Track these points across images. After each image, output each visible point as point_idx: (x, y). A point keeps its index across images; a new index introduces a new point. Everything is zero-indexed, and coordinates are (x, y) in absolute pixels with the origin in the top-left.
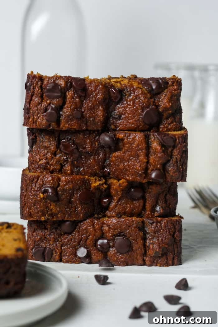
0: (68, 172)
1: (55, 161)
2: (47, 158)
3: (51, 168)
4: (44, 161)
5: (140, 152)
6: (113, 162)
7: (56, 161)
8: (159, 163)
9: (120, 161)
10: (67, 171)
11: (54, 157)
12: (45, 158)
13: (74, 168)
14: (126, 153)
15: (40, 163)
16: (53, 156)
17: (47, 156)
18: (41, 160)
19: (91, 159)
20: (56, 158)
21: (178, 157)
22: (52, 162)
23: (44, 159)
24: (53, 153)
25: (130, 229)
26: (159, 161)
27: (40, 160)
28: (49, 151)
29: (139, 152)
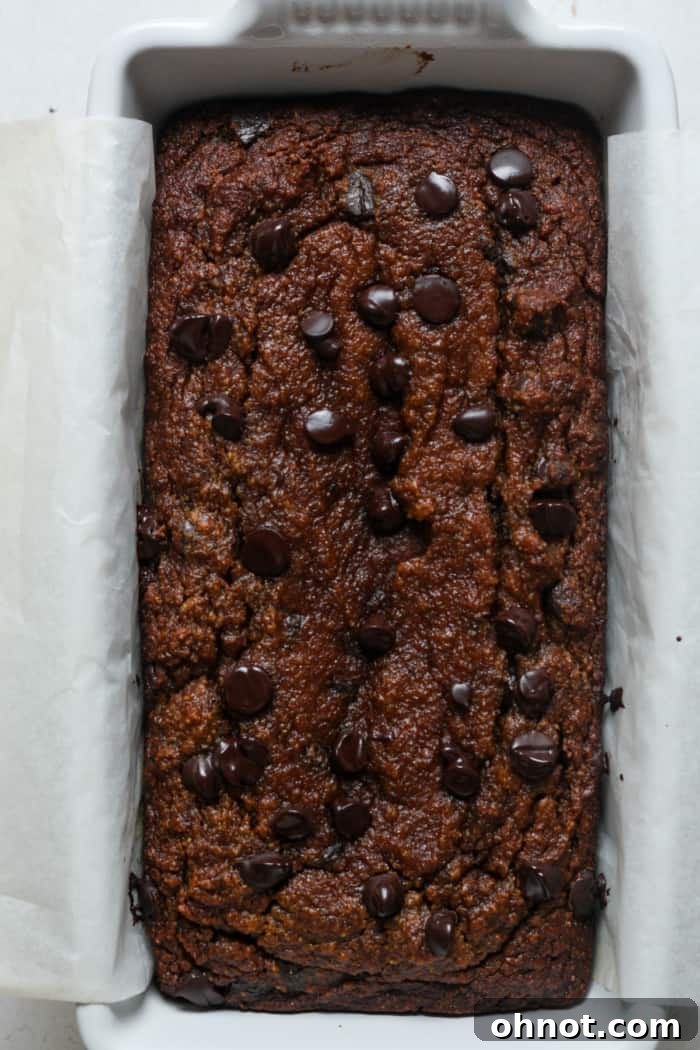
0: (270, 627)
1: (229, 598)
2: (206, 590)
3: (220, 620)
4: (197, 600)
5: (477, 557)
6: (399, 592)
7: (234, 598)
8: (531, 587)
9: (420, 586)
10: (266, 626)
11: (227, 586)
12: (200, 592)
13: (284, 617)
14: (436, 562)
15: (185, 605)
16: (223, 581)
17: (208, 583)
18: (189, 597)
19: (332, 588)
20: (233, 588)
21: (585, 571)
22: (222, 601)
23: (196, 595)
24: (224, 573)
25: (459, 252)
26: (531, 580)
27: (185, 598)
28: (214, 568)
29: (474, 557)
